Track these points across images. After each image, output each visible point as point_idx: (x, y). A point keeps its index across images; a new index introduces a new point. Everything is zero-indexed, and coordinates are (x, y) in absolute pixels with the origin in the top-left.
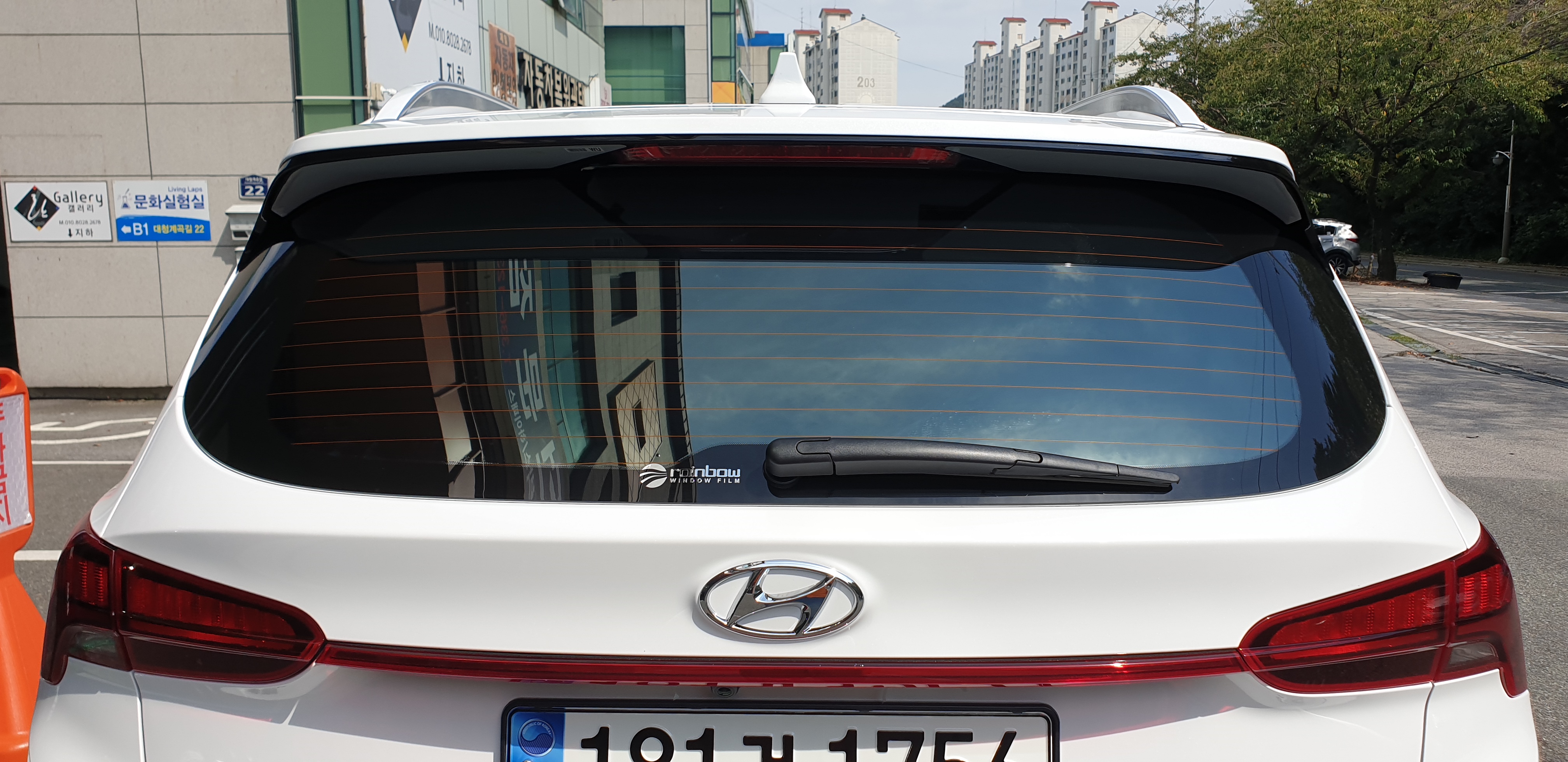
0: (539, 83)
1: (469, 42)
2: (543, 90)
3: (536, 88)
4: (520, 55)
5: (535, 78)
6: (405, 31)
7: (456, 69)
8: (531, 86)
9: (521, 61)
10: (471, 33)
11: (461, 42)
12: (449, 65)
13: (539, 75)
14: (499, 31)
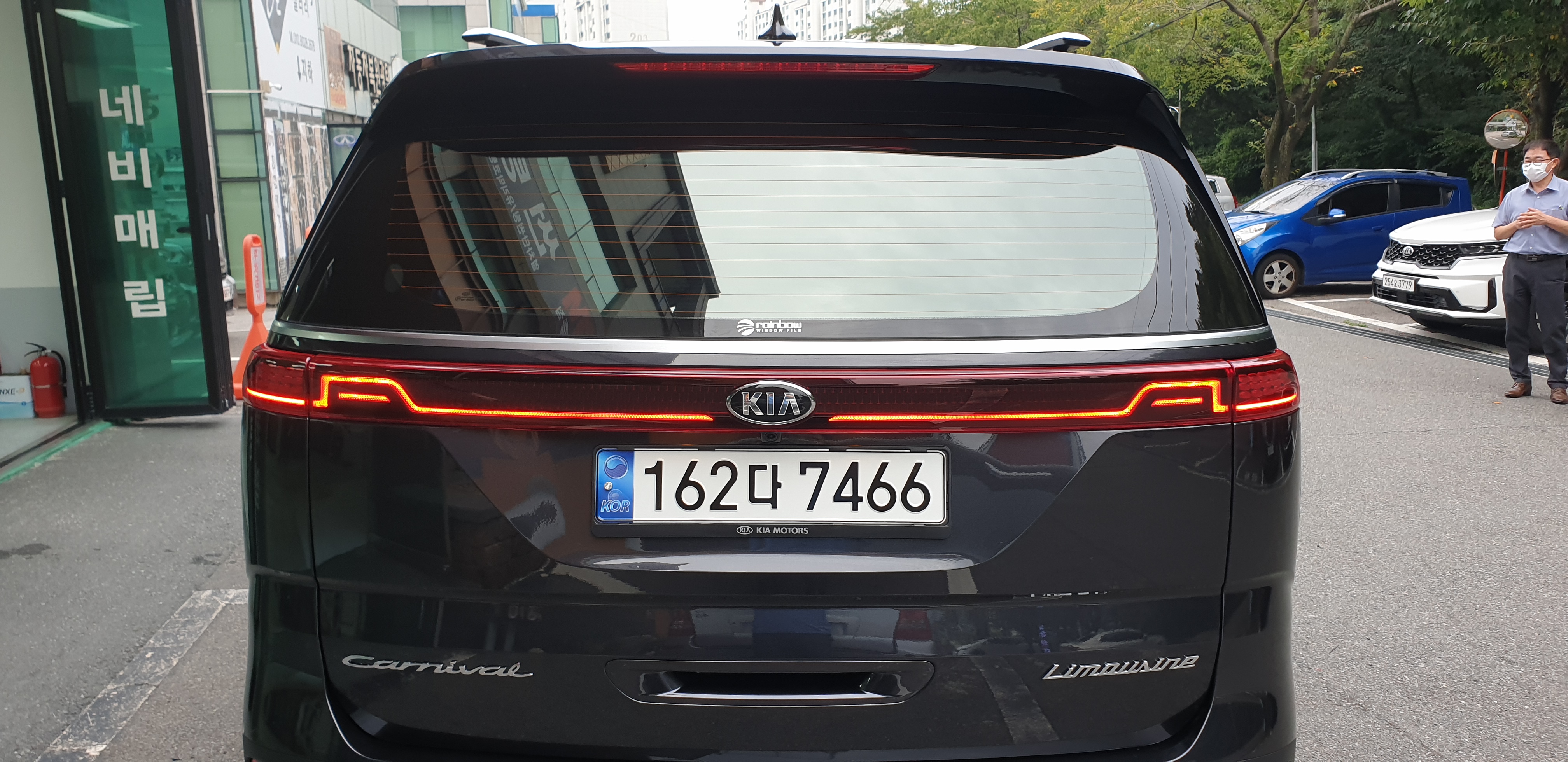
0: (359, 68)
1: (313, 42)
2: (362, 73)
3: (357, 72)
4: (345, 47)
5: (356, 64)
6: (277, 40)
7: (307, 64)
8: (354, 71)
9: (346, 51)
10: (313, 35)
11: (308, 42)
12: (303, 61)
13: (359, 61)
14: (331, 30)
